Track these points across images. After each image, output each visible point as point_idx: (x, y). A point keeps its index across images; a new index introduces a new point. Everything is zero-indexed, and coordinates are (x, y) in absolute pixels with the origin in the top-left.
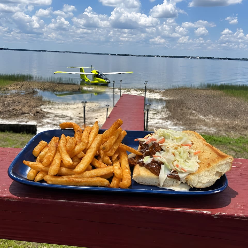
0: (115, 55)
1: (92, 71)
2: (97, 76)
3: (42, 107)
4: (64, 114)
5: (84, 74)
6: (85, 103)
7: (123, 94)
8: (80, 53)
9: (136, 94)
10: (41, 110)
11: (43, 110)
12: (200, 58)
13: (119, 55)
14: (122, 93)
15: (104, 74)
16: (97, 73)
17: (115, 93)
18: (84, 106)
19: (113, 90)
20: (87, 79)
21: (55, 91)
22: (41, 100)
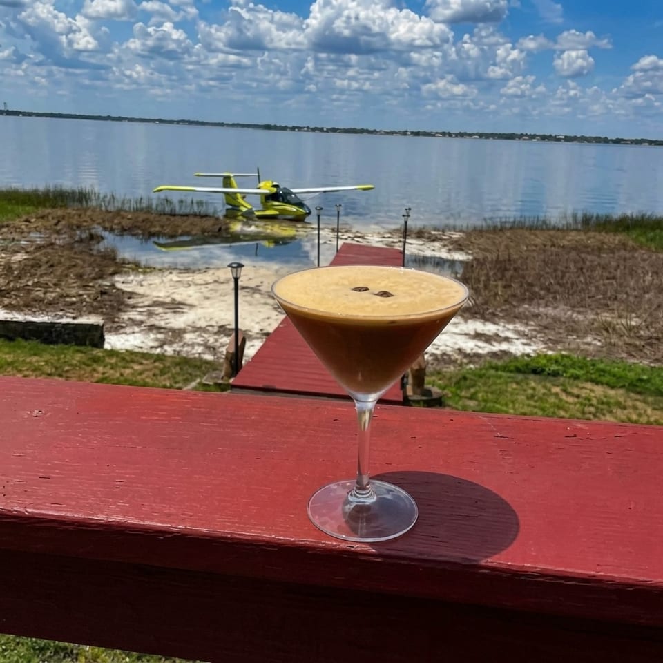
0: (321, 130)
1: (259, 182)
2: (273, 197)
3: (117, 278)
4: (178, 298)
5: (236, 193)
6: (239, 269)
7: (344, 244)
8: (222, 125)
9: (380, 245)
10: (113, 286)
11: (119, 285)
12: (568, 139)
13: (334, 130)
14: (341, 242)
15: (294, 191)
16: (275, 190)
17: (321, 242)
18: (235, 276)
19: (317, 232)
20: (245, 207)
21: (152, 235)
22: (114, 259)
